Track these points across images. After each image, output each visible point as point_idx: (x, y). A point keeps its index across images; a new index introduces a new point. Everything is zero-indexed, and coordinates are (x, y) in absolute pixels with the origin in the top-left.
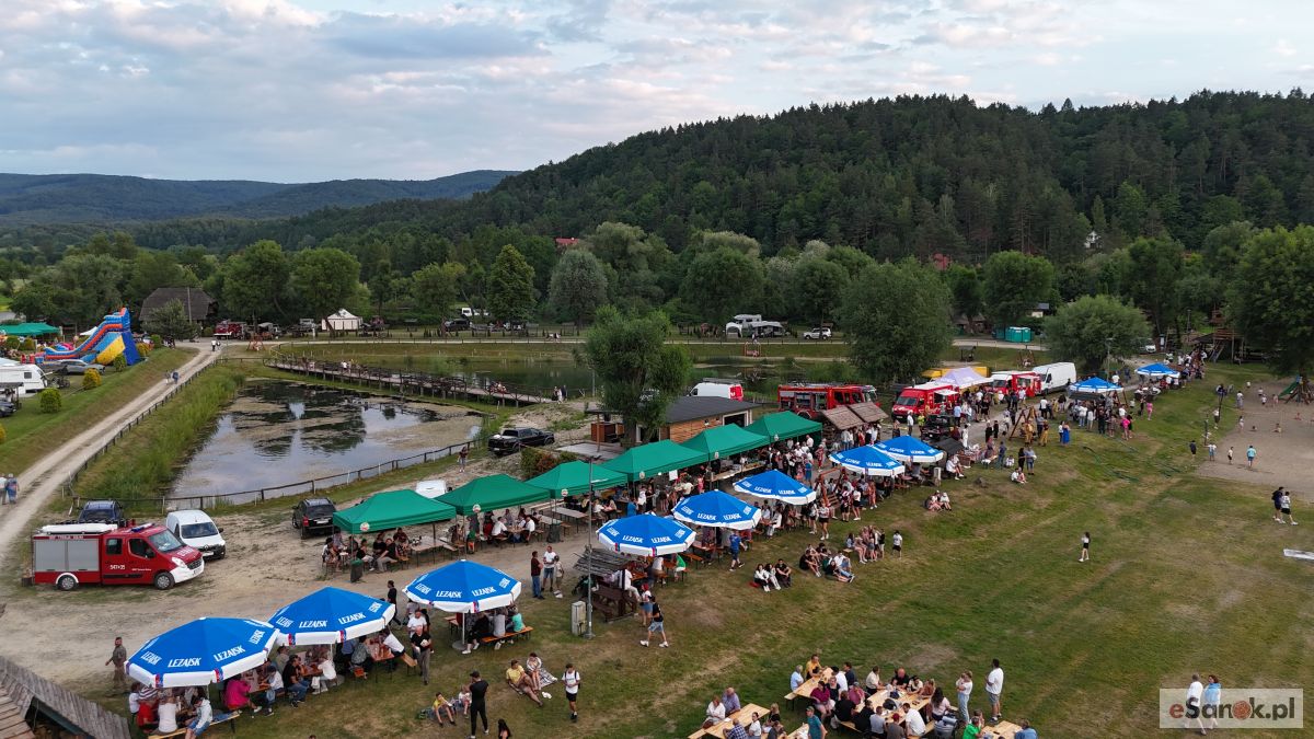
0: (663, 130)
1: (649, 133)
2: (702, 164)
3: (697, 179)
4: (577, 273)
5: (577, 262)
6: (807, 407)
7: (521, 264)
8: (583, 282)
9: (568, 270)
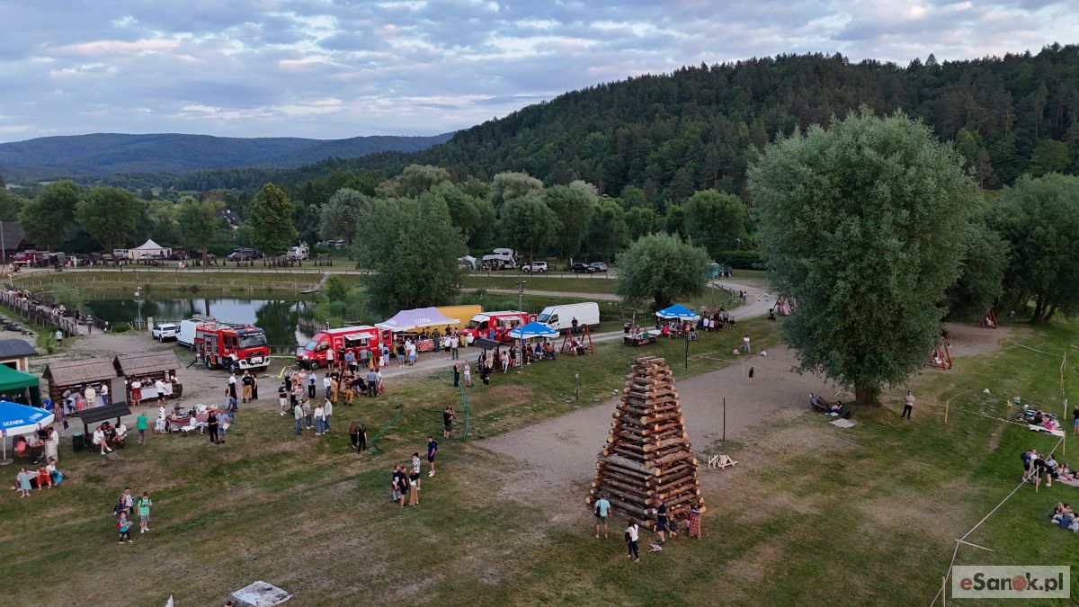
0: (584, 90)
1: (573, 92)
4: (341, 210)
5: (342, 199)
6: (210, 350)
7: (280, 200)
8: (346, 217)
9: (334, 206)
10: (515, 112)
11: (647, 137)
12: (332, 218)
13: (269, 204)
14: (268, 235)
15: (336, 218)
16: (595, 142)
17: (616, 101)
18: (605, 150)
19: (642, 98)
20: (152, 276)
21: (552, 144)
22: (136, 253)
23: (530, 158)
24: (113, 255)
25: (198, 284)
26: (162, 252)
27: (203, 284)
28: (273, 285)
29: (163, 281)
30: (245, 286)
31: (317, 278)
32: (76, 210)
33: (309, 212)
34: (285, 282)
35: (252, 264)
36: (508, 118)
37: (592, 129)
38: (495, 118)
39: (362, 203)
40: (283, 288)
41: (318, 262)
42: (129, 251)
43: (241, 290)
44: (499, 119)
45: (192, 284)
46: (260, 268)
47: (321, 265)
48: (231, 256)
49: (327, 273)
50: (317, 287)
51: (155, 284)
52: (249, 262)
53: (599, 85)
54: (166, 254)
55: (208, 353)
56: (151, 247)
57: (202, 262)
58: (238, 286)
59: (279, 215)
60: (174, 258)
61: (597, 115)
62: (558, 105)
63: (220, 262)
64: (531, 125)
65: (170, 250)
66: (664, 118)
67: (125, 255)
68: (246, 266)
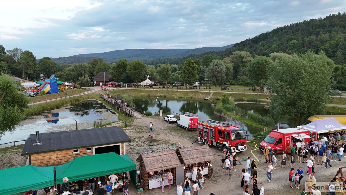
0: (285, 27)
1: (280, 27)
2: (294, 35)
3: (293, 39)
4: (214, 67)
5: (215, 64)
6: (207, 136)
7: (193, 64)
8: (216, 70)
9: (212, 66)
10: (257, 36)
11: (318, 41)
12: (211, 71)
13: (189, 66)
14: (188, 77)
15: (212, 71)
16: (294, 44)
17: (301, 28)
18: (299, 46)
19: (312, 27)
20: (150, 91)
21: (275, 45)
22: (144, 83)
23: (267, 51)
24: (137, 84)
25: (166, 95)
26: (151, 83)
27: (168, 95)
28: (192, 96)
29: (154, 93)
30: (182, 96)
31: (209, 94)
32: (127, 68)
33: (200, 69)
34: (196, 95)
35: (182, 88)
36: (254, 38)
37: (291, 39)
38: (249, 38)
39: (222, 65)
40: (196, 97)
41: (206, 88)
42: (141, 82)
43: (181, 97)
44: (251, 38)
45: (163, 95)
46: (185, 89)
47: (207, 88)
48: (174, 85)
49: (212, 92)
50: (209, 97)
51: (151, 94)
52: (181, 87)
53: (291, 24)
54: (152, 83)
55: (206, 138)
56: (148, 82)
57: (165, 87)
58: (180, 96)
59: (192, 70)
60: (155, 85)
61: (292, 35)
62: (274, 32)
63: (171, 87)
64: (264, 40)
65: (154, 82)
66: (324, 34)
67: (140, 84)
68: (180, 88)
